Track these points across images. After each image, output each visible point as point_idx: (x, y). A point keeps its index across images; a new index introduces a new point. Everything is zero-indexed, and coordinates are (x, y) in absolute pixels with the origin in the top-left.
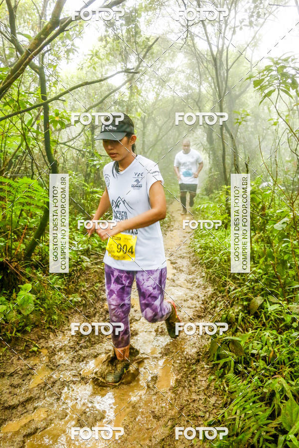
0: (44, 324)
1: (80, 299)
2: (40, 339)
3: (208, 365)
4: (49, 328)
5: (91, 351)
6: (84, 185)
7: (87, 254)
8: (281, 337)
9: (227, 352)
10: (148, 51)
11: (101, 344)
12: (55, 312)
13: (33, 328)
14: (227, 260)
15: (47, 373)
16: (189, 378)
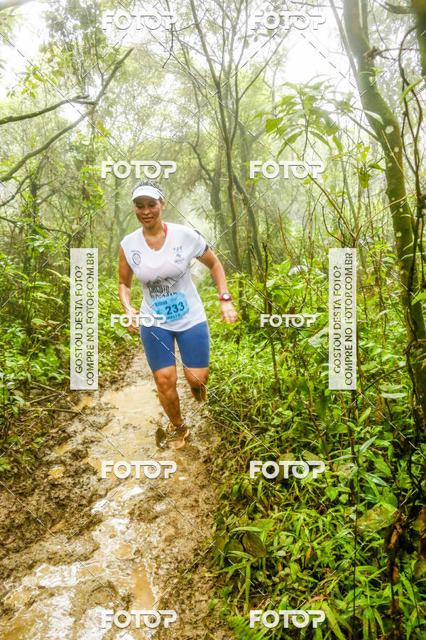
1: (8, 467)
3: (211, 572)
5: (23, 558)
6: (22, 278)
7: (25, 387)
8: (323, 521)
9: (239, 553)
10: (116, 69)
11: (42, 543)
14: (240, 392)
16: (181, 597)
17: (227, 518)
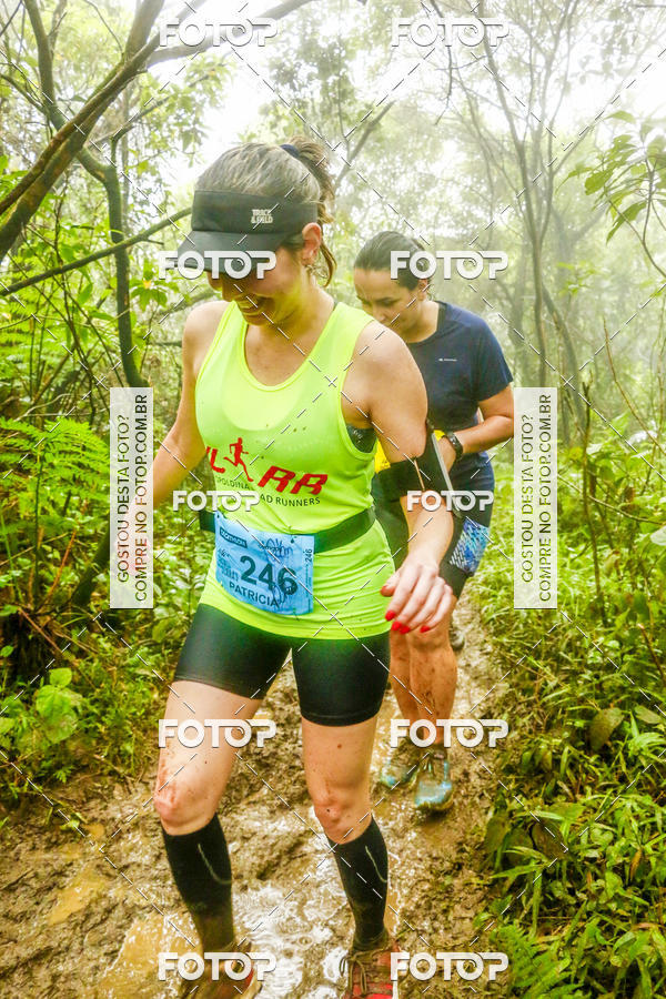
0: (102, 763)
2: (89, 799)
3: (482, 878)
4: (113, 773)
8: (663, 815)
9: (524, 850)
10: (368, 132)
12: (130, 736)
13: (74, 773)
15: (98, 885)
16: (433, 911)
17: (511, 799)
